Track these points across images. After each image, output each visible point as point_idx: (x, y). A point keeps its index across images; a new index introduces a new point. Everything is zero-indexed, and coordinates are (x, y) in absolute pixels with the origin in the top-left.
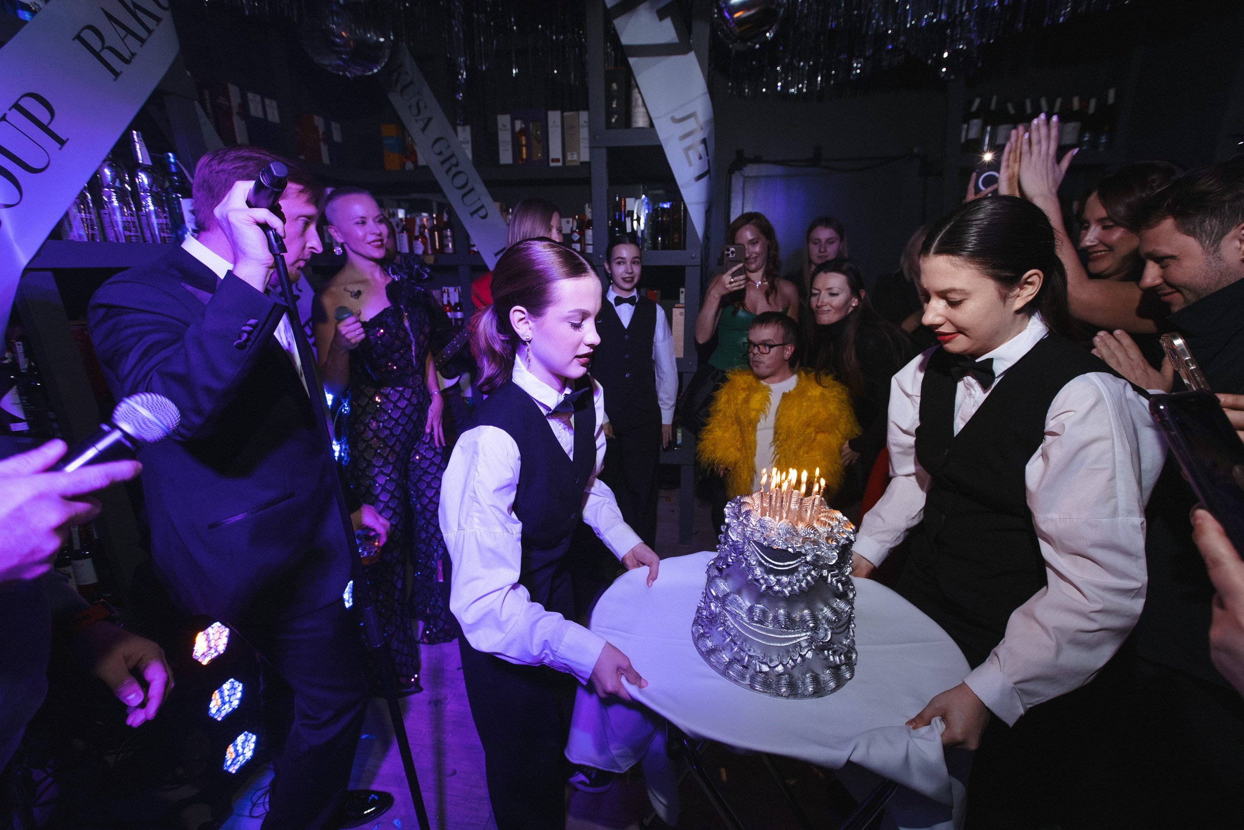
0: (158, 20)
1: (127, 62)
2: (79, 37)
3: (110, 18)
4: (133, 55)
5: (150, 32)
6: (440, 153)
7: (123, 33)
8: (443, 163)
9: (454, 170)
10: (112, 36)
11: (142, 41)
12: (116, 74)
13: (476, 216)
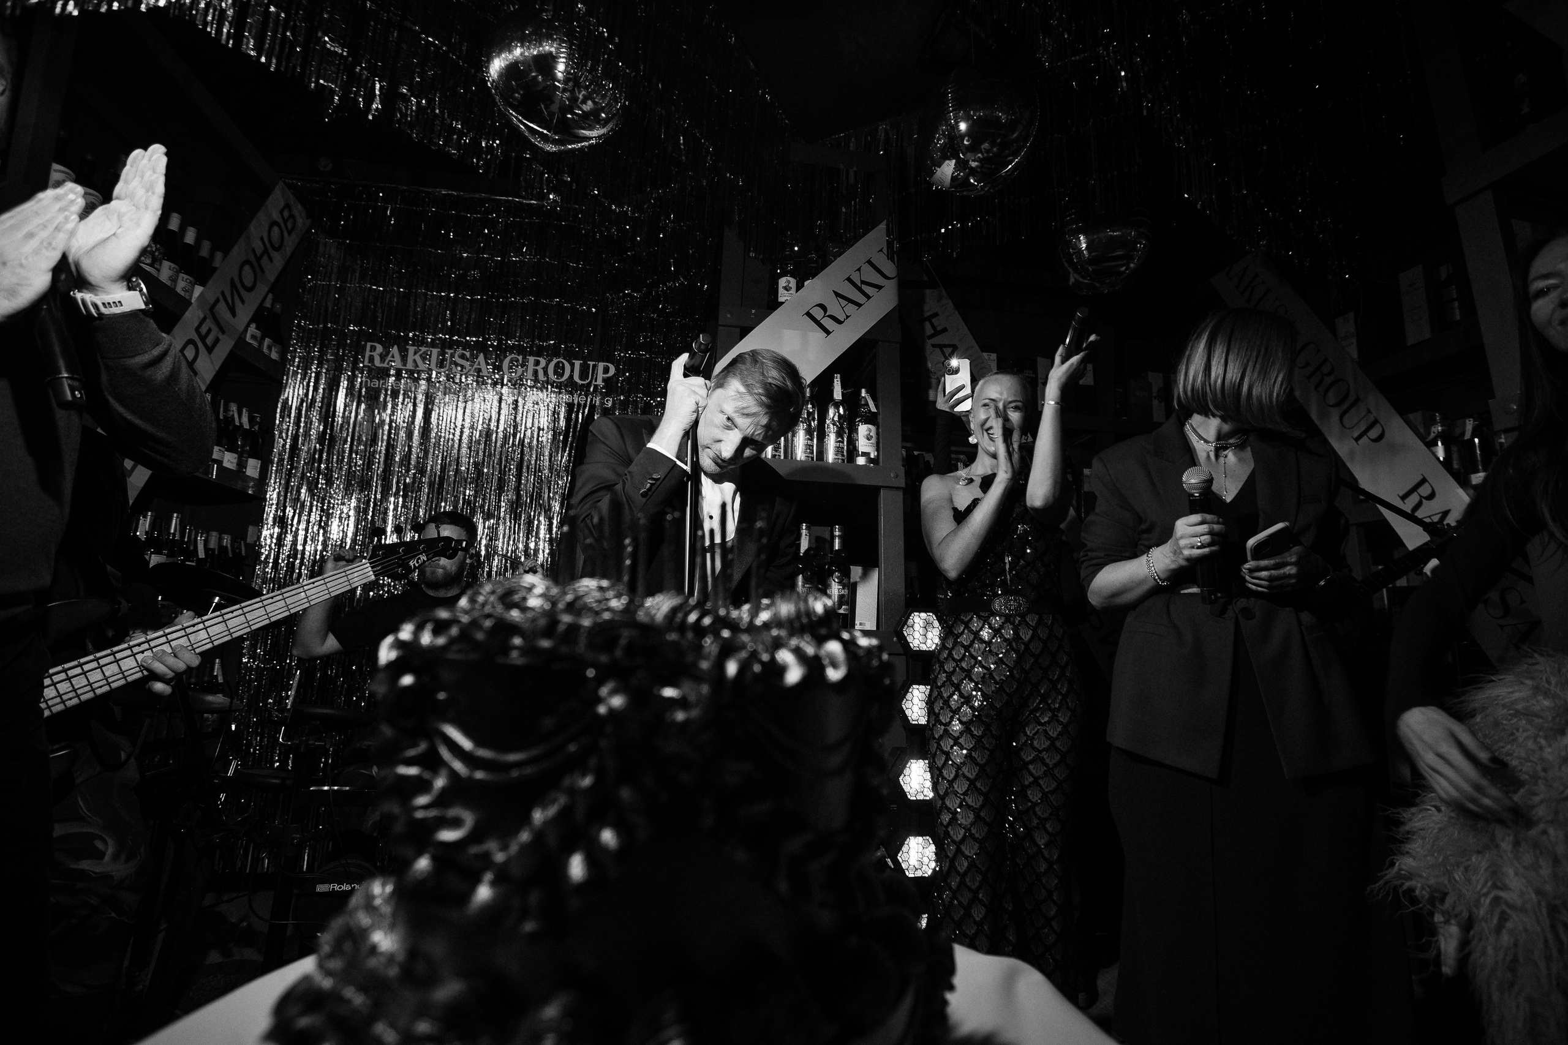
0: (879, 287)
1: (840, 322)
2: (808, 314)
3: (837, 295)
4: (848, 317)
5: (868, 297)
6: (1307, 364)
7: (844, 302)
8: (1309, 378)
9: (1329, 380)
10: (834, 308)
11: (859, 305)
12: (828, 332)
13: (1365, 439)
